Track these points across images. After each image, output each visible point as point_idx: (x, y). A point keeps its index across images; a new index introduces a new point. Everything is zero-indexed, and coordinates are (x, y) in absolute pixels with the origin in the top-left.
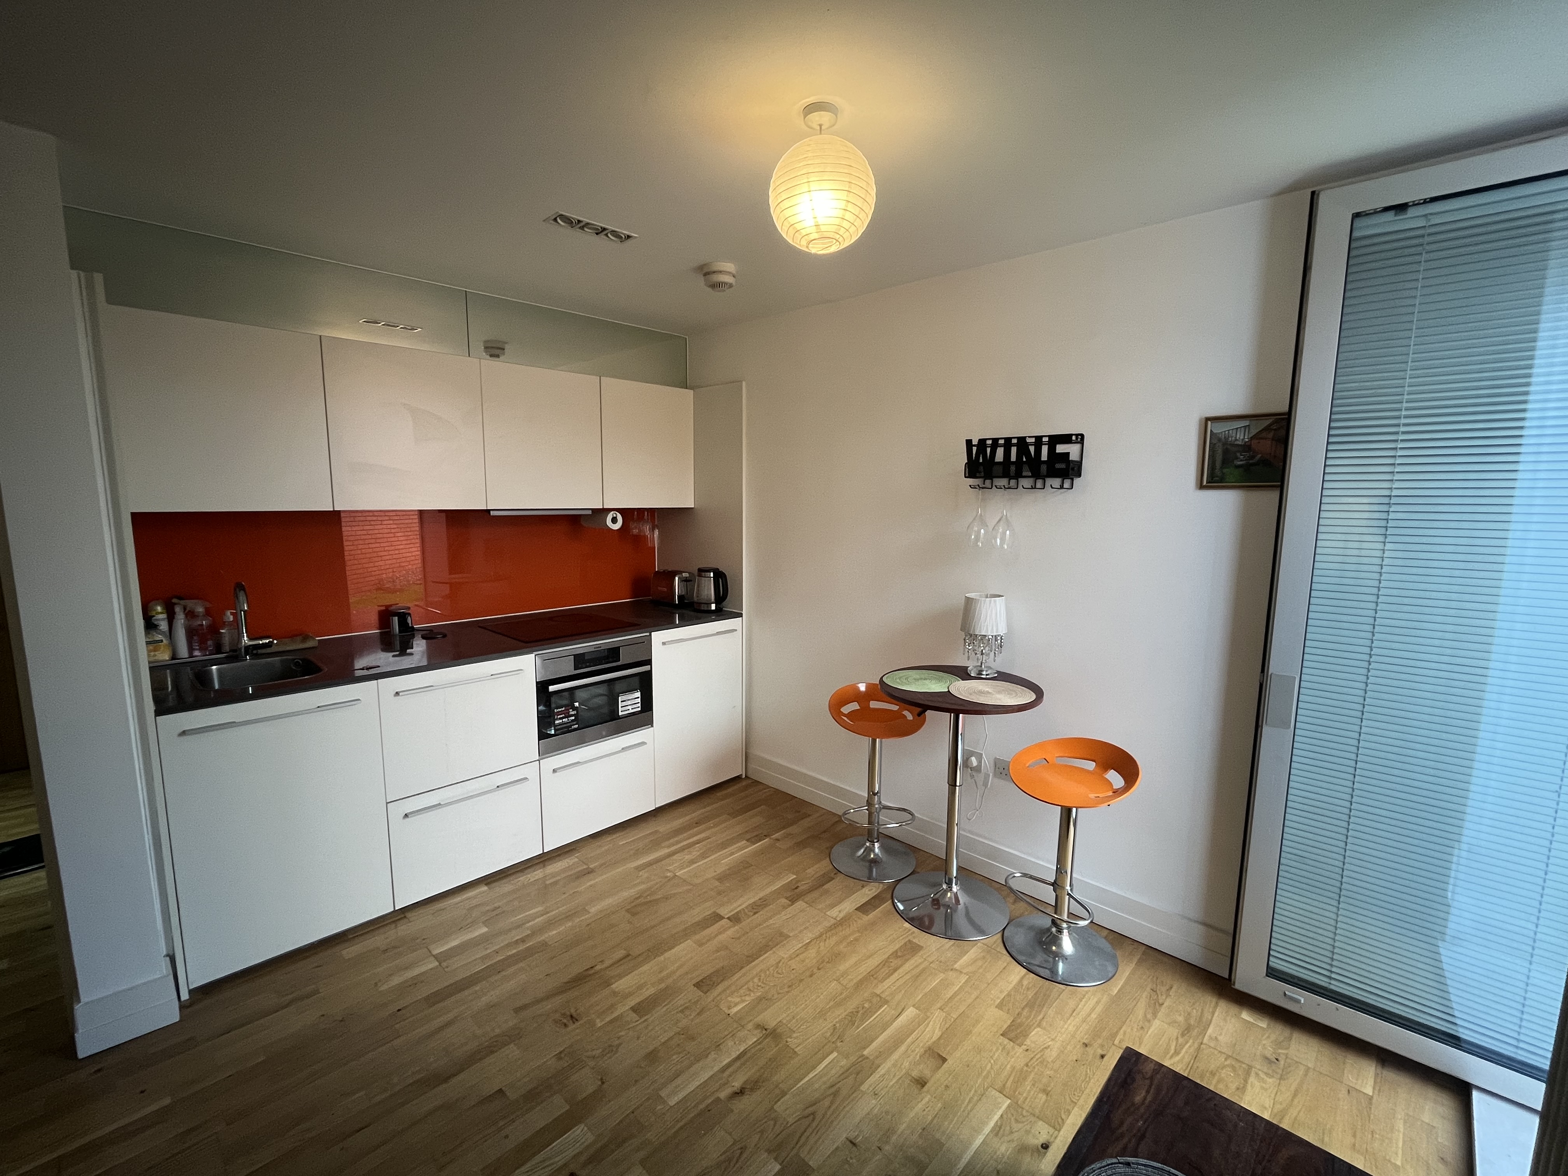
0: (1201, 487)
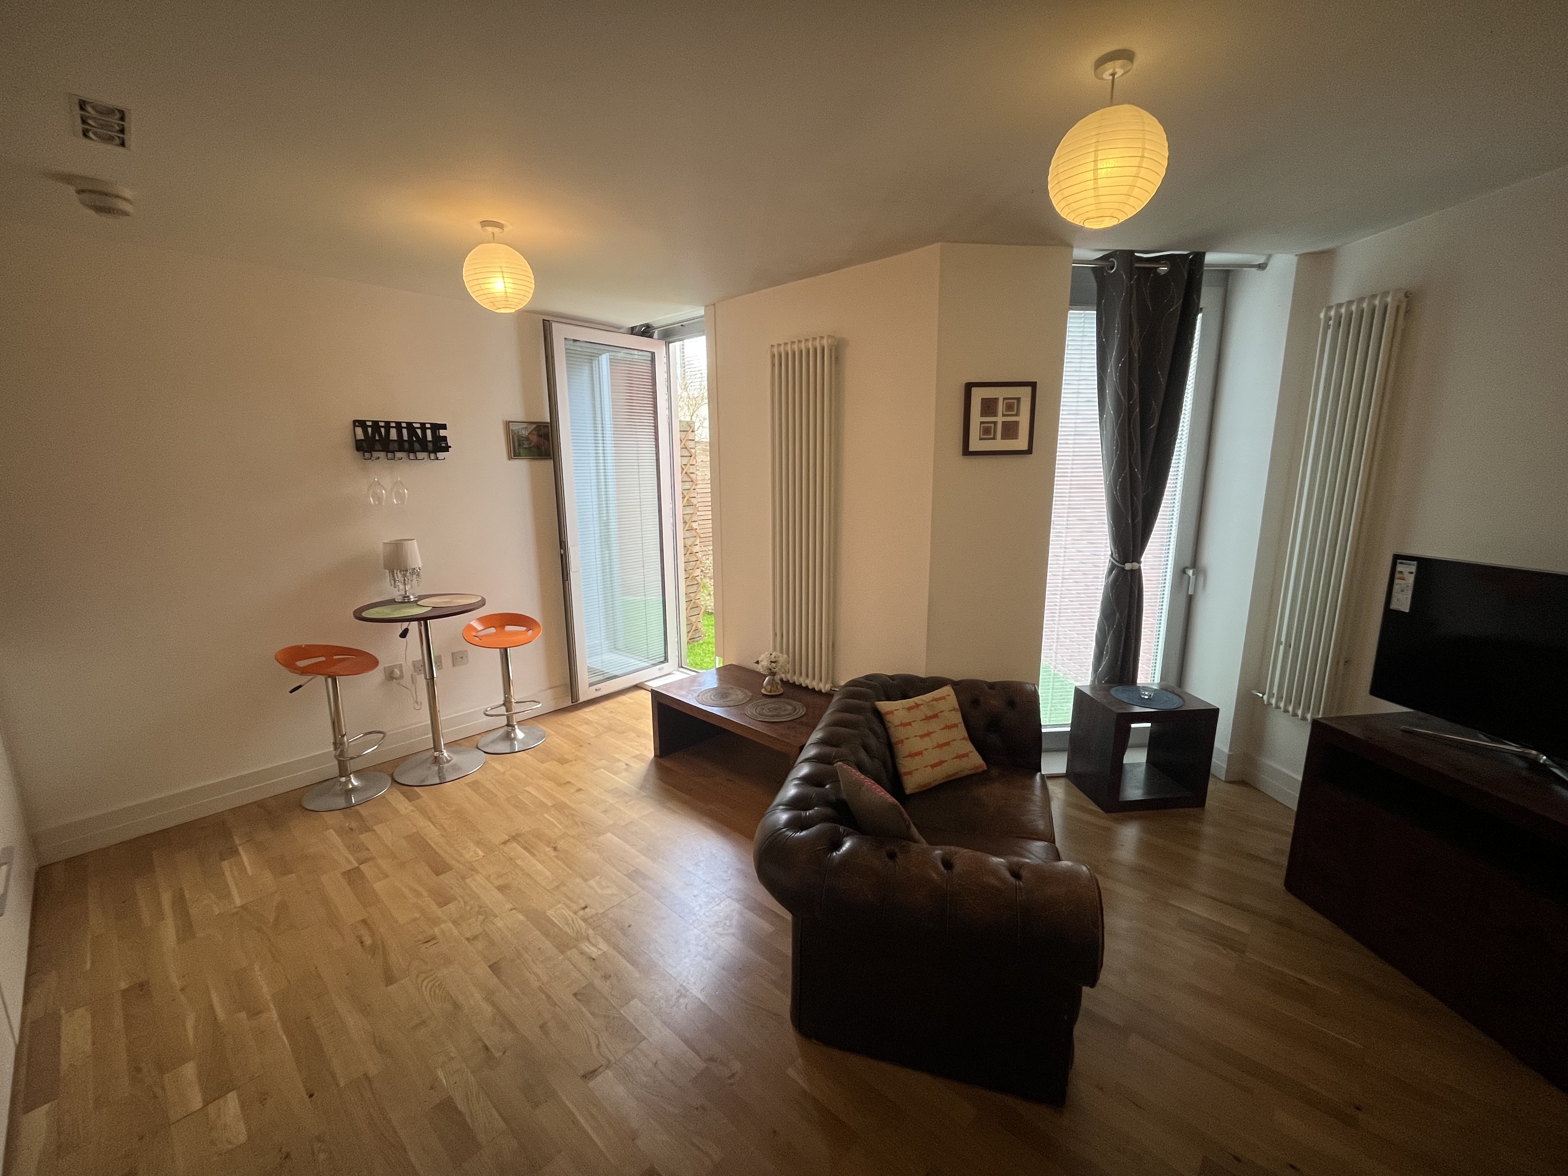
0: (510, 458)
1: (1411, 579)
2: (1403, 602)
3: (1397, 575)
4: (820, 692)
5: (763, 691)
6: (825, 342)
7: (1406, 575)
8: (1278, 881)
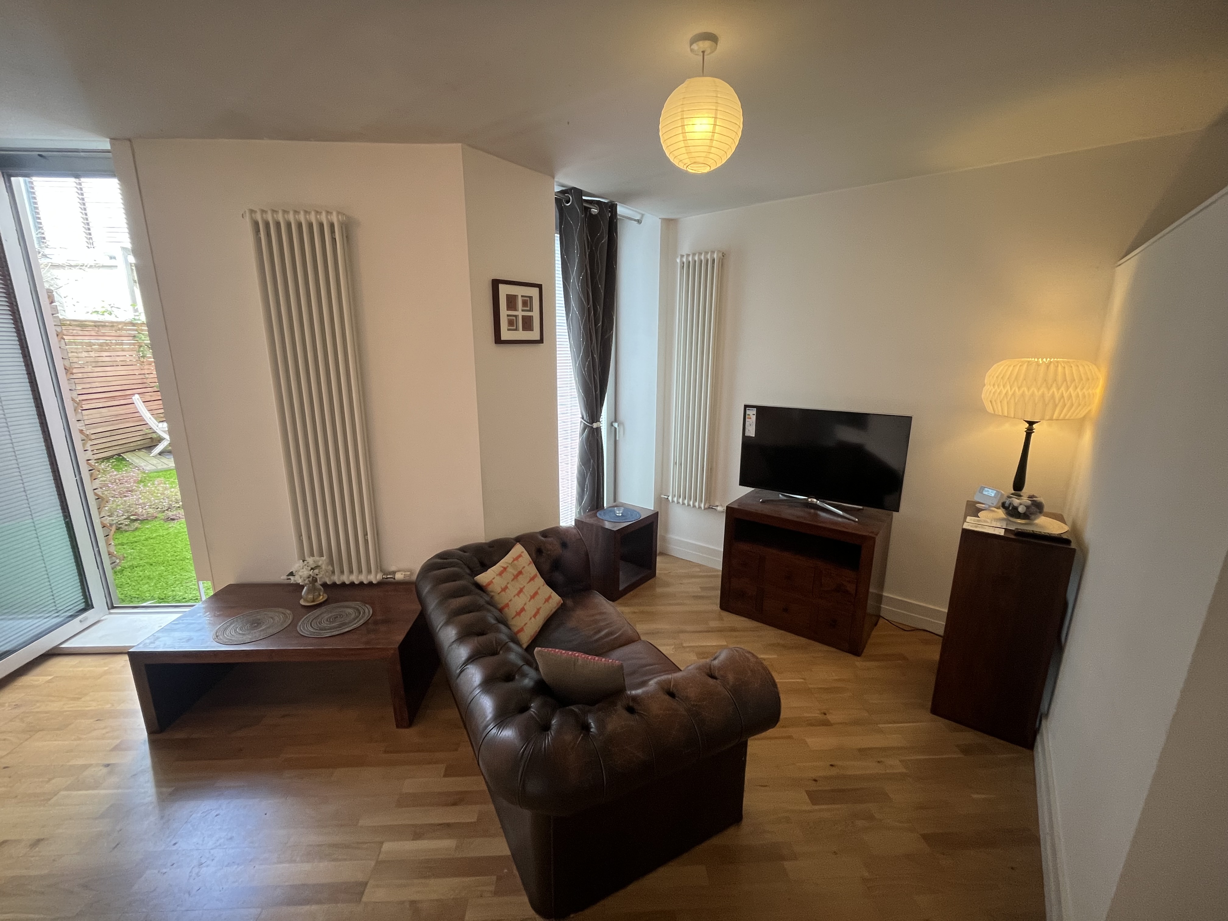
1: (754, 418)
2: (751, 432)
3: (747, 416)
4: (371, 584)
5: (302, 602)
6: (334, 218)
7: (752, 416)
8: (717, 608)
